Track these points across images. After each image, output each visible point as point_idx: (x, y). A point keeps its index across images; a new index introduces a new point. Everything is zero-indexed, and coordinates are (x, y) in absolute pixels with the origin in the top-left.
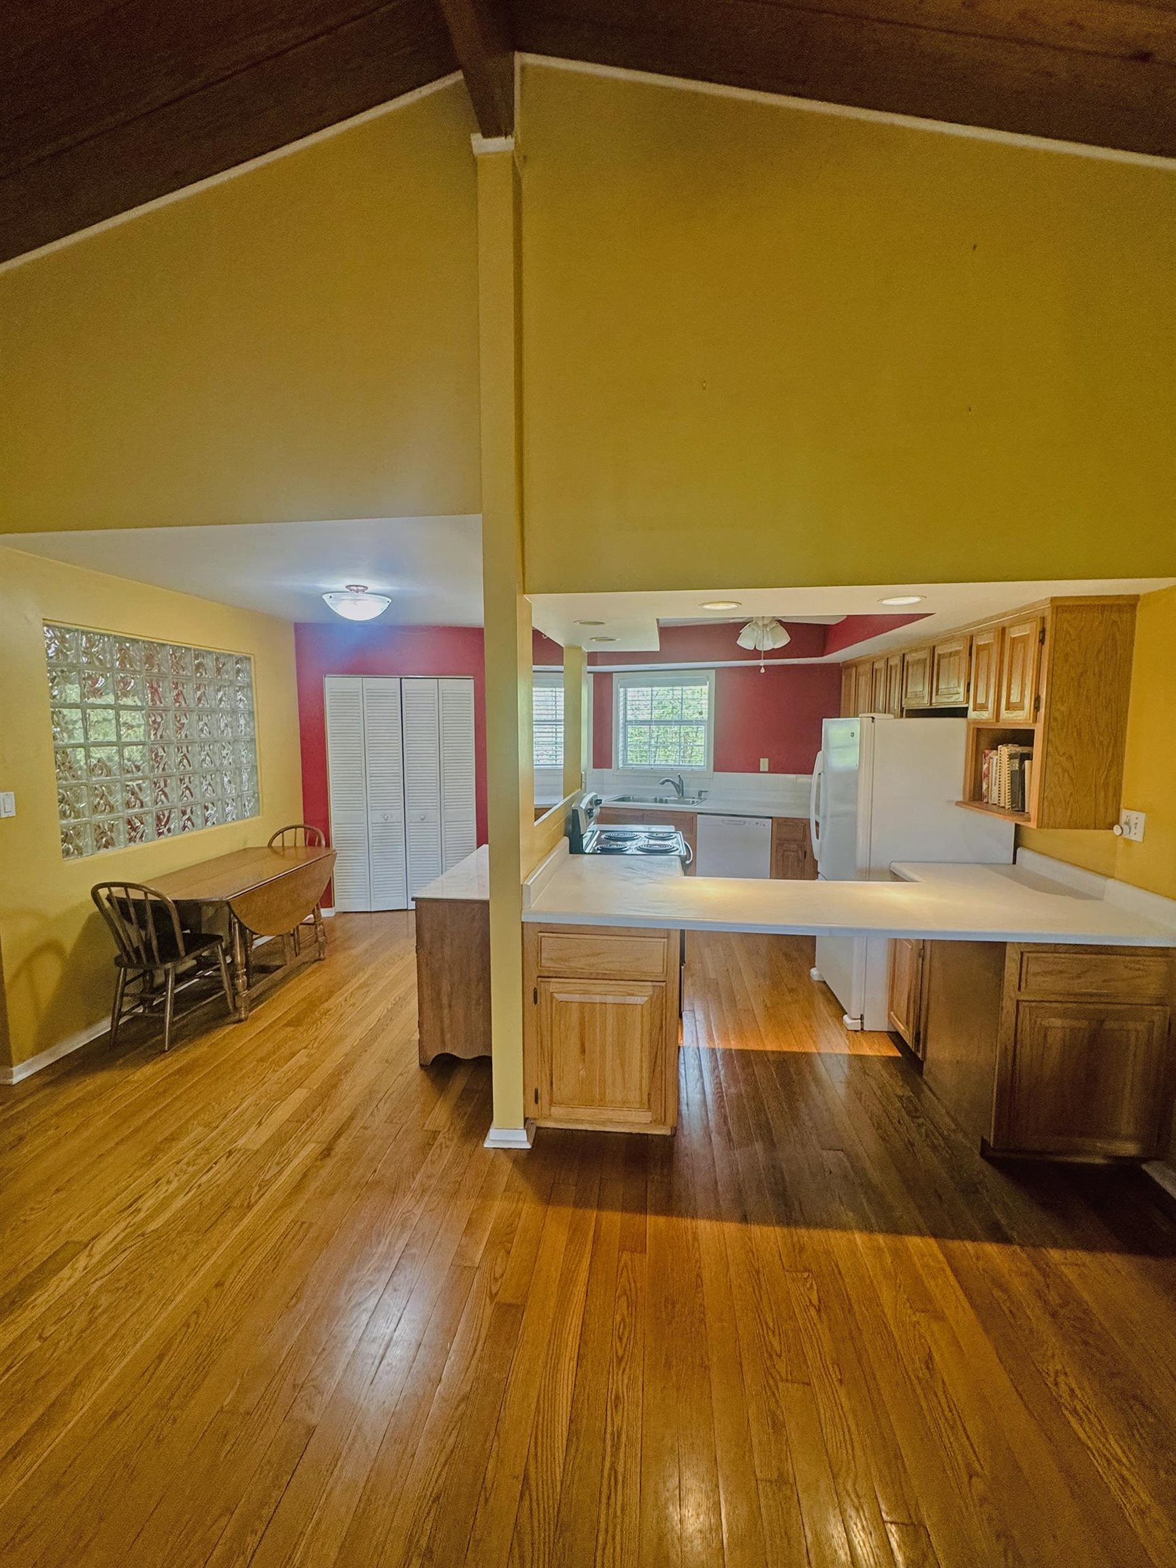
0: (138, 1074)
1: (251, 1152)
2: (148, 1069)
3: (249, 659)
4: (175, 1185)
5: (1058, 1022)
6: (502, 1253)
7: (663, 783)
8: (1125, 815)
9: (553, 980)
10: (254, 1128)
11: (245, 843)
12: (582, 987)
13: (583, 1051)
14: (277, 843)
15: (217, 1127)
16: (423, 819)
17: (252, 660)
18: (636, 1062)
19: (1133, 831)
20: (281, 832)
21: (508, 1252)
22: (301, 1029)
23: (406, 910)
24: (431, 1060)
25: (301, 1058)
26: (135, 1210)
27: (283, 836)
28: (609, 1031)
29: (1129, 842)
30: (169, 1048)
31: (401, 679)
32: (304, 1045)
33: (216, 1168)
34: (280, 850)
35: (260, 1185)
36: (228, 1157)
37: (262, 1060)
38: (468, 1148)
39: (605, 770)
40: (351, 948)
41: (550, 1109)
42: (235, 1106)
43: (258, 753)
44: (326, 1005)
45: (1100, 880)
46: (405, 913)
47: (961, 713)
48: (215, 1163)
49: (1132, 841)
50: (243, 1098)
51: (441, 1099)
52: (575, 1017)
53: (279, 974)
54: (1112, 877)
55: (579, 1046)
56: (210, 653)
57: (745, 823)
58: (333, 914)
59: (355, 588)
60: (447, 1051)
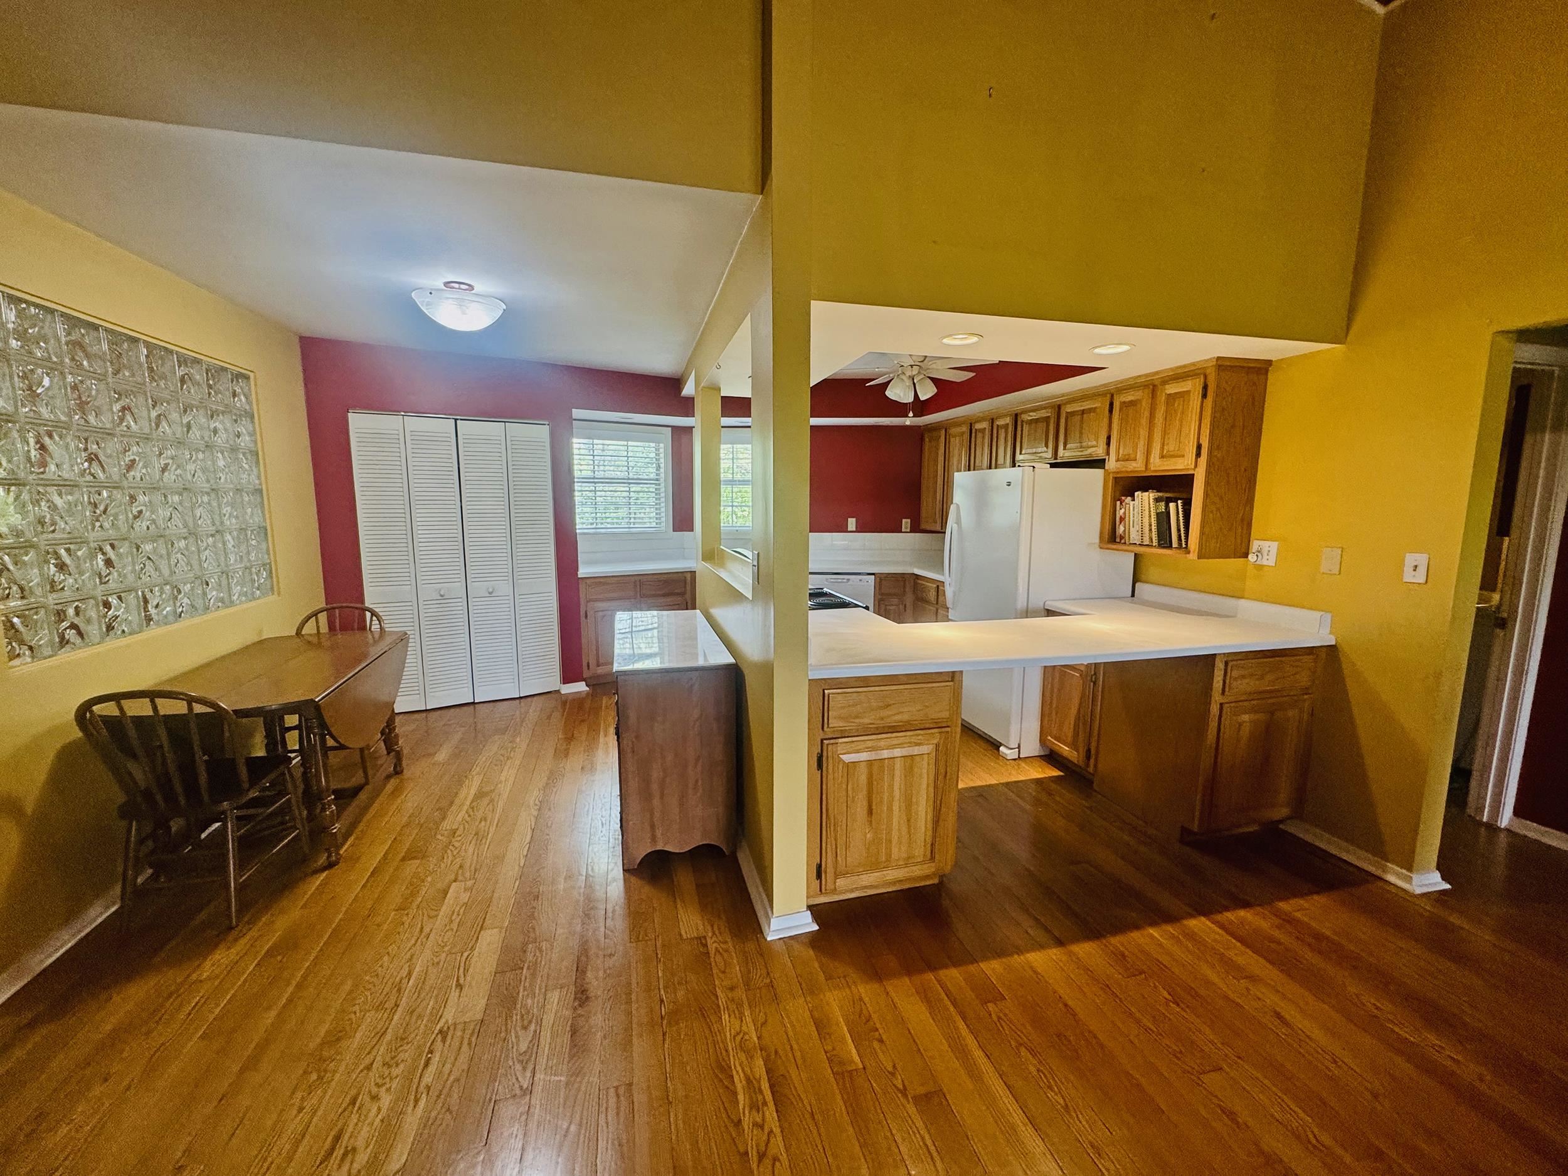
0: (208, 964)
1: (473, 1024)
2: (221, 958)
3: (247, 377)
4: (386, 1100)
5: (1246, 717)
6: (876, 1044)
8: (1255, 545)
9: (840, 740)
10: (454, 994)
11: (261, 632)
12: (869, 744)
13: (870, 812)
14: (309, 628)
15: (397, 1006)
16: (490, 593)
17: (252, 380)
18: (922, 814)
19: (1265, 557)
21: (881, 1041)
22: (433, 860)
23: (474, 703)
24: (638, 861)
25: (457, 894)
26: (345, 1155)
27: (317, 618)
28: (896, 787)
29: (1260, 567)
30: (238, 923)
31: (455, 420)
32: (453, 877)
33: (436, 1058)
35: (521, 1062)
36: (444, 1040)
37: (401, 908)
38: (751, 946)
39: (685, 534)
40: (431, 754)
41: (835, 883)
42: (404, 973)
43: (266, 506)
44: (446, 825)
45: (1232, 602)
46: (472, 707)
47: (1098, 463)
48: (431, 1052)
49: (1262, 566)
50: (410, 959)
51: (678, 900)
52: (863, 779)
53: (363, 796)
54: (1242, 598)
55: (866, 808)
56: (197, 361)
57: (848, 580)
59: (456, 286)
60: (658, 848)
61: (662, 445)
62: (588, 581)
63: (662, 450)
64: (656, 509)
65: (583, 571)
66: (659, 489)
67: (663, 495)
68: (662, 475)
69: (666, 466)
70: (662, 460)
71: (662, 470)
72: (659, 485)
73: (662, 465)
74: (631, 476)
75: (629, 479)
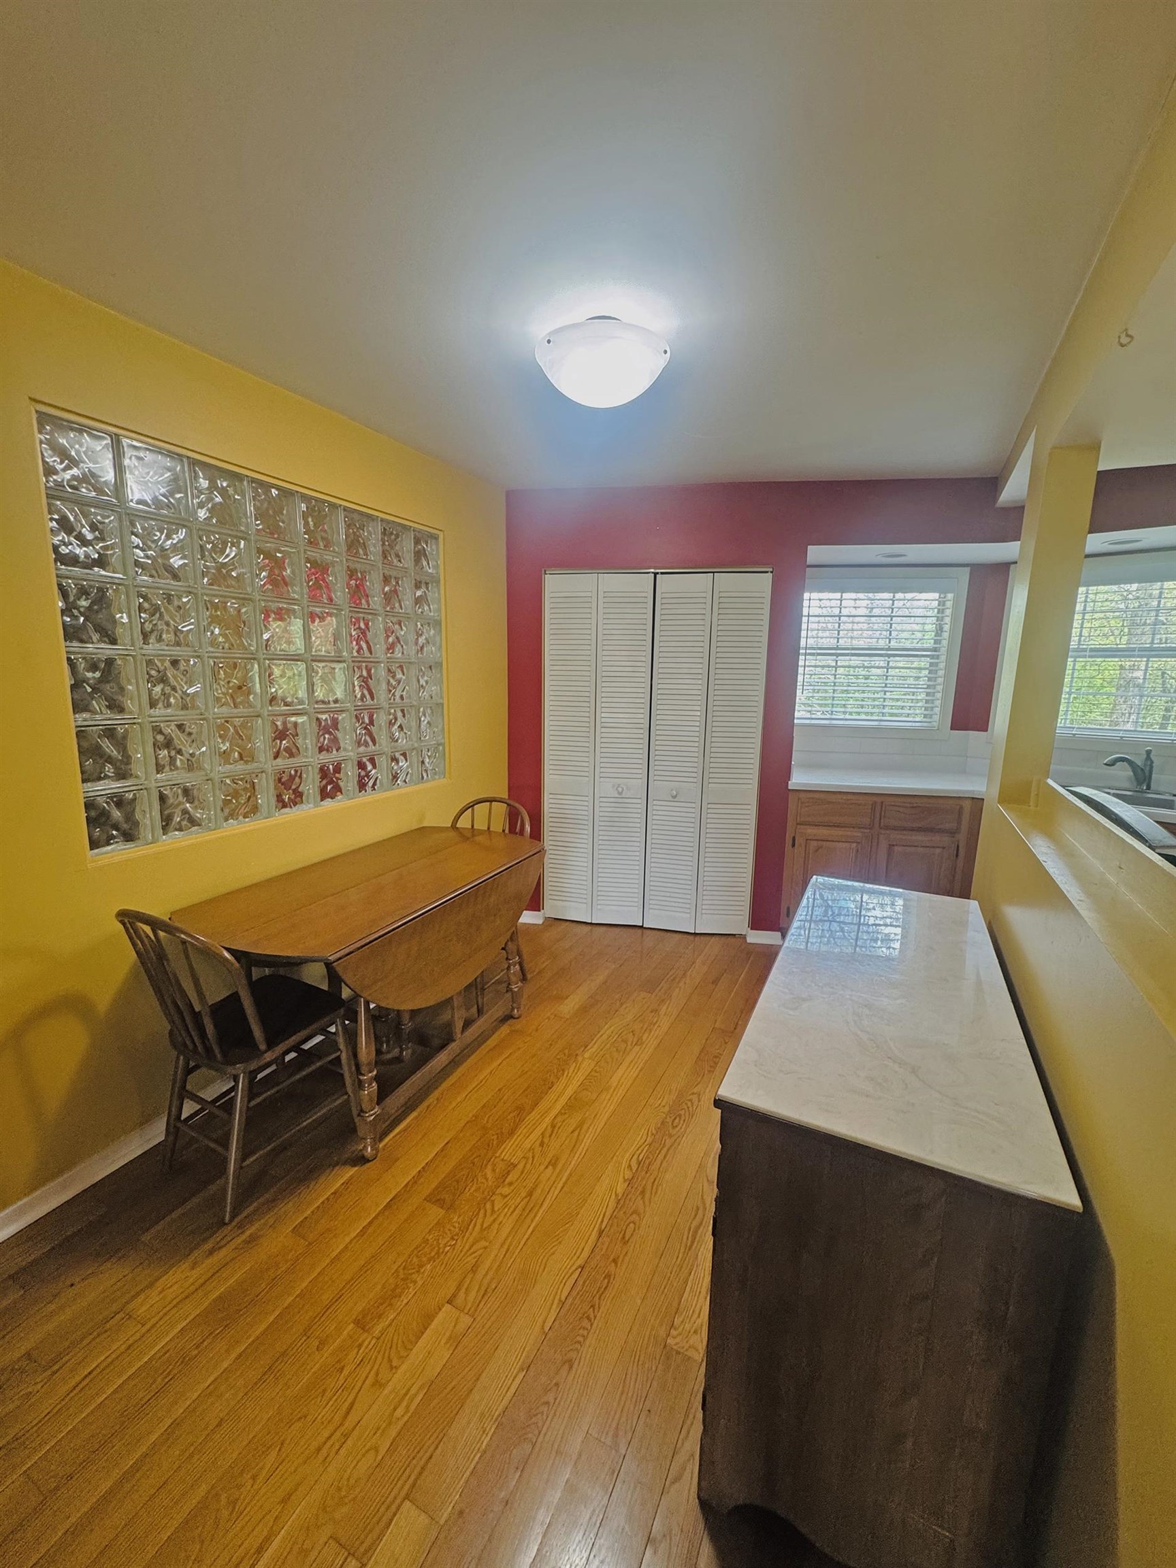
3: (436, 538)
7: (1112, 764)
16: (675, 797)
17: (441, 539)
20: (471, 806)
23: (642, 927)
27: (473, 810)
30: (232, 1218)
31: (656, 574)
34: (469, 834)
39: (973, 734)
40: (561, 998)
44: (507, 1149)
46: (640, 931)
56: (372, 519)
58: (540, 922)
61: (950, 596)
62: (802, 795)
63: (949, 604)
64: (928, 694)
65: (799, 779)
66: (937, 664)
67: (941, 673)
68: (945, 643)
69: (952, 630)
70: (947, 620)
71: (946, 635)
72: (938, 657)
73: (947, 627)
74: (893, 644)
75: (889, 649)
